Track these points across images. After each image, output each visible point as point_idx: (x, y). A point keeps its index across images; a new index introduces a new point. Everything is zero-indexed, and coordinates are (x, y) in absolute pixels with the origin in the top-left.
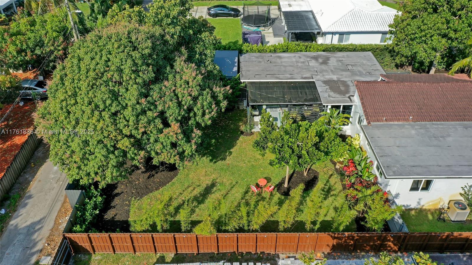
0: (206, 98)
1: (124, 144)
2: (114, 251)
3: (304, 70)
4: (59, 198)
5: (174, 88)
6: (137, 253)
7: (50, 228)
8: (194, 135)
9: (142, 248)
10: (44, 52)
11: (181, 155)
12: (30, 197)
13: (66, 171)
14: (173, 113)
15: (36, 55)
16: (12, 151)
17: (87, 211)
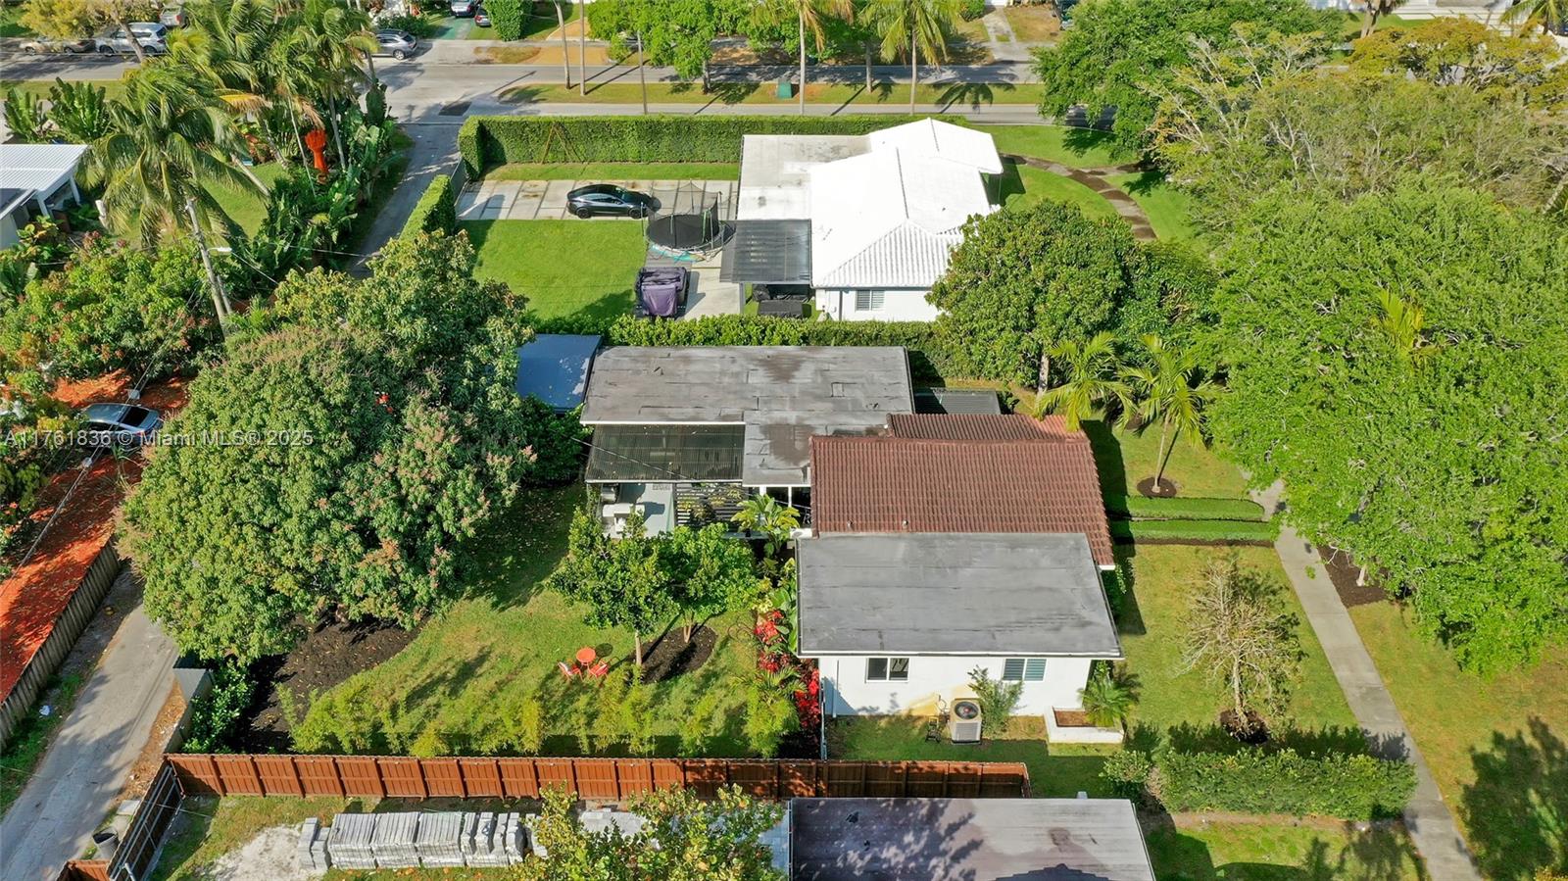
0: (464, 485)
1: (285, 583)
2: (264, 792)
3: (731, 396)
4: (163, 684)
5: (391, 470)
6: (308, 796)
7: (141, 745)
8: (433, 560)
9: (316, 786)
10: (142, 342)
11: (407, 602)
12: (102, 680)
13: (175, 632)
14: (386, 519)
15: (123, 349)
16: (65, 579)
17: (216, 712)
